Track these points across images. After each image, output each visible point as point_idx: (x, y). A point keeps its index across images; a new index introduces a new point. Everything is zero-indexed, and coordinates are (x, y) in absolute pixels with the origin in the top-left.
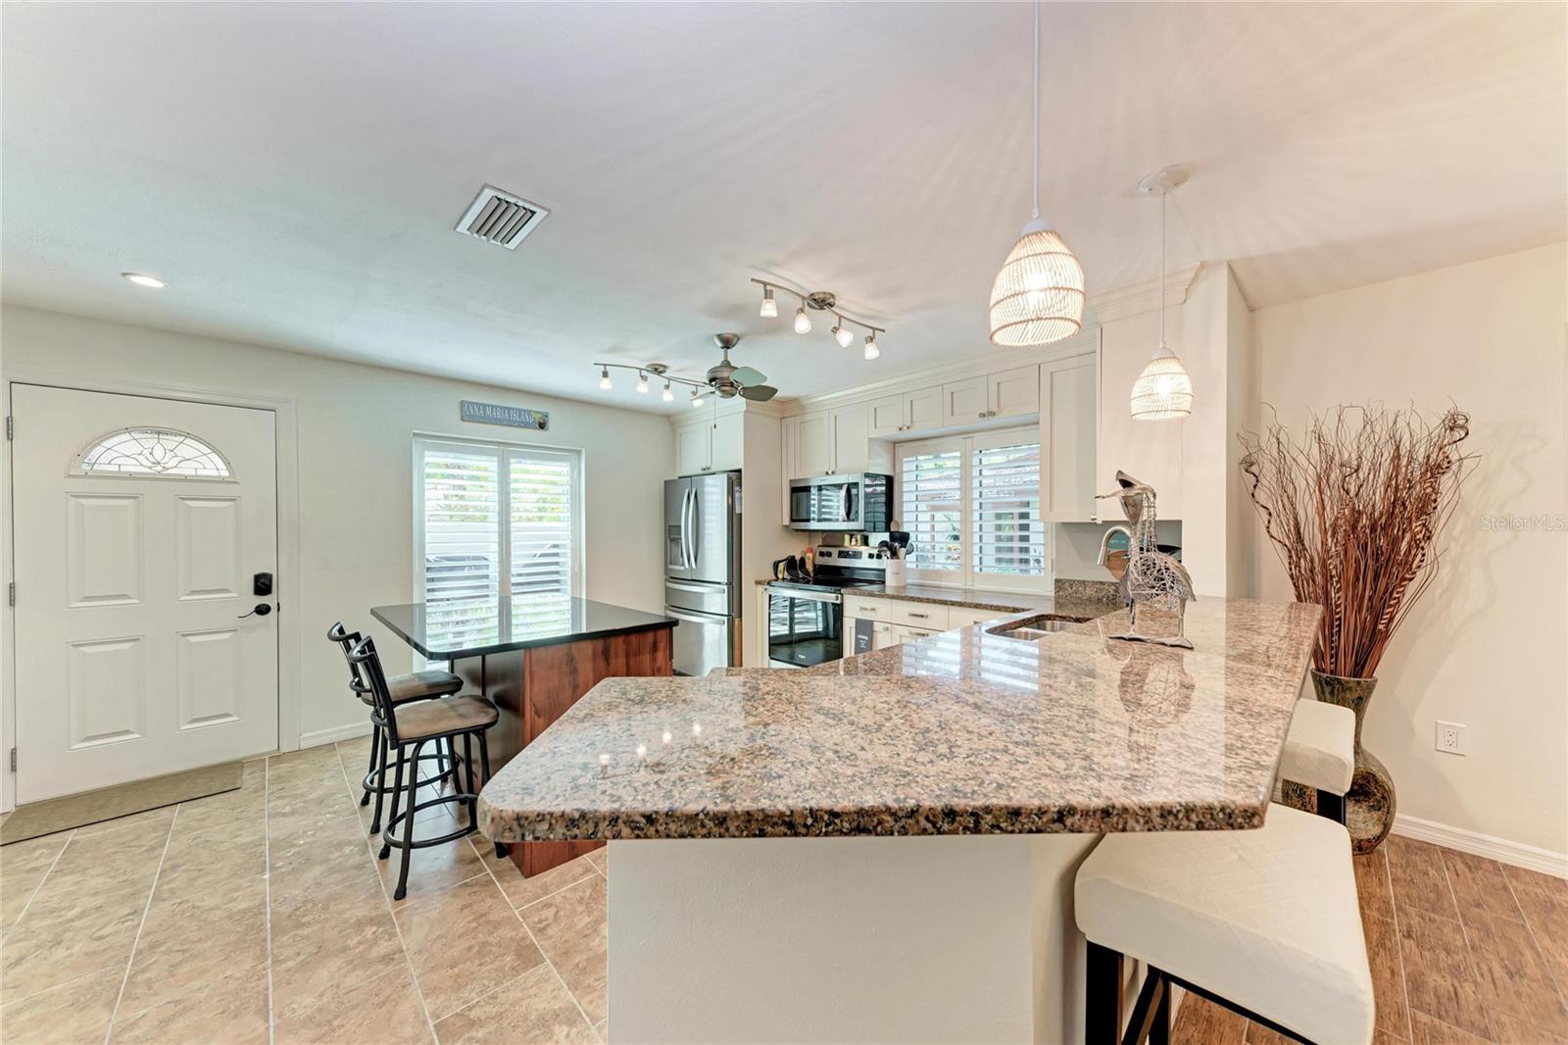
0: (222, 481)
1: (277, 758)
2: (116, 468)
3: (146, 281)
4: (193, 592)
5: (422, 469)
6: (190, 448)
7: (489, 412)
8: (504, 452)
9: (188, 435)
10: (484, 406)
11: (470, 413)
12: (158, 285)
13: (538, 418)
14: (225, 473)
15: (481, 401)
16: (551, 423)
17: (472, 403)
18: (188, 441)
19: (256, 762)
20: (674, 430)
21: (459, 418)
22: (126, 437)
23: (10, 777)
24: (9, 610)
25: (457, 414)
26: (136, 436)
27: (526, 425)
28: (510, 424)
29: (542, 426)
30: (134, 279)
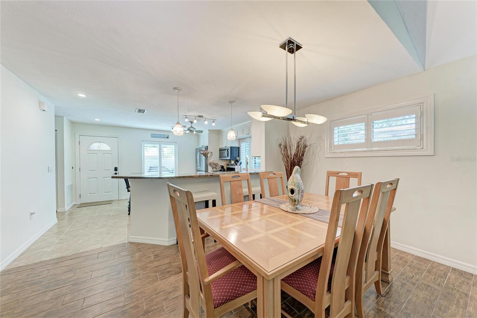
0: (110, 151)
1: (118, 200)
2: (93, 149)
3: (97, 120)
4: (105, 170)
5: (144, 148)
6: (105, 145)
7: (156, 135)
8: (160, 143)
9: (104, 143)
10: (156, 134)
11: (153, 136)
12: (99, 120)
13: (167, 136)
14: (110, 149)
15: (155, 133)
16: (170, 137)
17: (153, 134)
18: (104, 144)
19: (115, 201)
20: (198, 137)
21: (151, 137)
22: (95, 143)
23: (80, 199)
24: (79, 172)
25: (150, 136)
26: (97, 143)
27: (164, 138)
28: (161, 137)
29: (168, 138)
30: (95, 120)
